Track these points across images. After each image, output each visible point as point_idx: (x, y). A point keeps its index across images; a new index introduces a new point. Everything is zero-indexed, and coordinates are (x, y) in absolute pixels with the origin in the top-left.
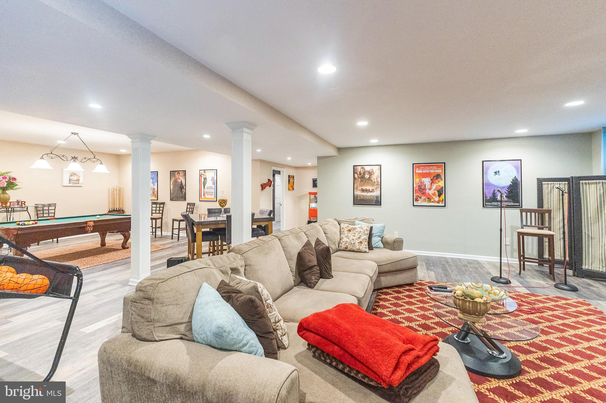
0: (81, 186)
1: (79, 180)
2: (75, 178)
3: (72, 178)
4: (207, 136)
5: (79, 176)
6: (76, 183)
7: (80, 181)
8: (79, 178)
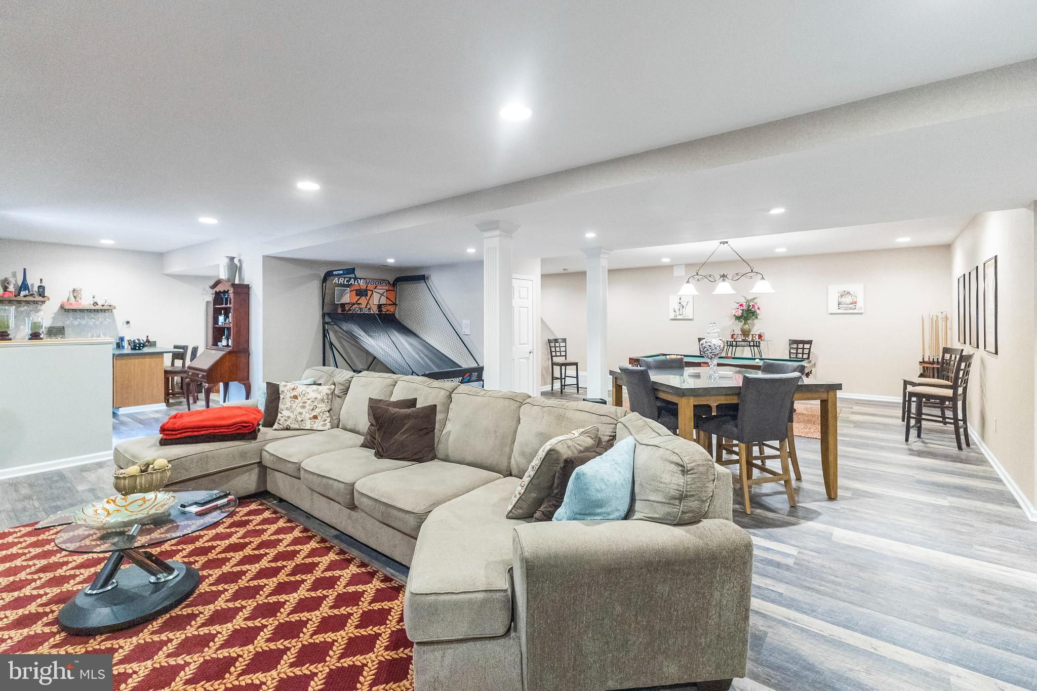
0: (862, 314)
1: (856, 303)
2: (848, 299)
3: (843, 300)
4: (590, 235)
5: (856, 297)
6: (851, 308)
7: (860, 304)
8: (855, 300)
